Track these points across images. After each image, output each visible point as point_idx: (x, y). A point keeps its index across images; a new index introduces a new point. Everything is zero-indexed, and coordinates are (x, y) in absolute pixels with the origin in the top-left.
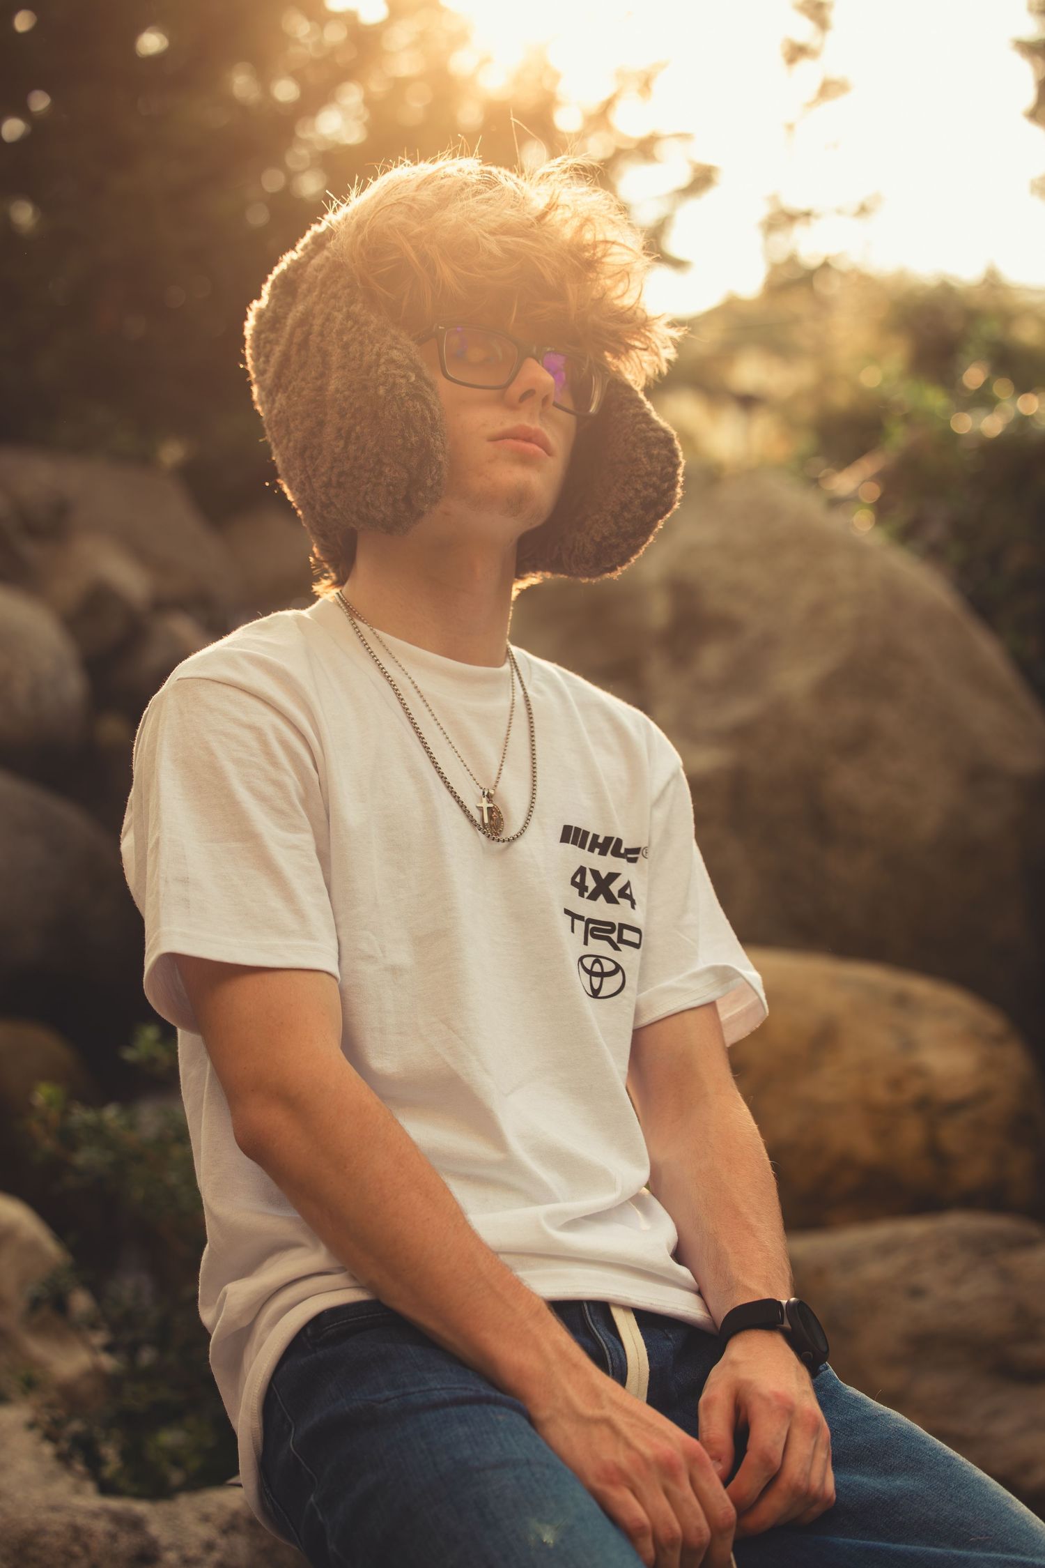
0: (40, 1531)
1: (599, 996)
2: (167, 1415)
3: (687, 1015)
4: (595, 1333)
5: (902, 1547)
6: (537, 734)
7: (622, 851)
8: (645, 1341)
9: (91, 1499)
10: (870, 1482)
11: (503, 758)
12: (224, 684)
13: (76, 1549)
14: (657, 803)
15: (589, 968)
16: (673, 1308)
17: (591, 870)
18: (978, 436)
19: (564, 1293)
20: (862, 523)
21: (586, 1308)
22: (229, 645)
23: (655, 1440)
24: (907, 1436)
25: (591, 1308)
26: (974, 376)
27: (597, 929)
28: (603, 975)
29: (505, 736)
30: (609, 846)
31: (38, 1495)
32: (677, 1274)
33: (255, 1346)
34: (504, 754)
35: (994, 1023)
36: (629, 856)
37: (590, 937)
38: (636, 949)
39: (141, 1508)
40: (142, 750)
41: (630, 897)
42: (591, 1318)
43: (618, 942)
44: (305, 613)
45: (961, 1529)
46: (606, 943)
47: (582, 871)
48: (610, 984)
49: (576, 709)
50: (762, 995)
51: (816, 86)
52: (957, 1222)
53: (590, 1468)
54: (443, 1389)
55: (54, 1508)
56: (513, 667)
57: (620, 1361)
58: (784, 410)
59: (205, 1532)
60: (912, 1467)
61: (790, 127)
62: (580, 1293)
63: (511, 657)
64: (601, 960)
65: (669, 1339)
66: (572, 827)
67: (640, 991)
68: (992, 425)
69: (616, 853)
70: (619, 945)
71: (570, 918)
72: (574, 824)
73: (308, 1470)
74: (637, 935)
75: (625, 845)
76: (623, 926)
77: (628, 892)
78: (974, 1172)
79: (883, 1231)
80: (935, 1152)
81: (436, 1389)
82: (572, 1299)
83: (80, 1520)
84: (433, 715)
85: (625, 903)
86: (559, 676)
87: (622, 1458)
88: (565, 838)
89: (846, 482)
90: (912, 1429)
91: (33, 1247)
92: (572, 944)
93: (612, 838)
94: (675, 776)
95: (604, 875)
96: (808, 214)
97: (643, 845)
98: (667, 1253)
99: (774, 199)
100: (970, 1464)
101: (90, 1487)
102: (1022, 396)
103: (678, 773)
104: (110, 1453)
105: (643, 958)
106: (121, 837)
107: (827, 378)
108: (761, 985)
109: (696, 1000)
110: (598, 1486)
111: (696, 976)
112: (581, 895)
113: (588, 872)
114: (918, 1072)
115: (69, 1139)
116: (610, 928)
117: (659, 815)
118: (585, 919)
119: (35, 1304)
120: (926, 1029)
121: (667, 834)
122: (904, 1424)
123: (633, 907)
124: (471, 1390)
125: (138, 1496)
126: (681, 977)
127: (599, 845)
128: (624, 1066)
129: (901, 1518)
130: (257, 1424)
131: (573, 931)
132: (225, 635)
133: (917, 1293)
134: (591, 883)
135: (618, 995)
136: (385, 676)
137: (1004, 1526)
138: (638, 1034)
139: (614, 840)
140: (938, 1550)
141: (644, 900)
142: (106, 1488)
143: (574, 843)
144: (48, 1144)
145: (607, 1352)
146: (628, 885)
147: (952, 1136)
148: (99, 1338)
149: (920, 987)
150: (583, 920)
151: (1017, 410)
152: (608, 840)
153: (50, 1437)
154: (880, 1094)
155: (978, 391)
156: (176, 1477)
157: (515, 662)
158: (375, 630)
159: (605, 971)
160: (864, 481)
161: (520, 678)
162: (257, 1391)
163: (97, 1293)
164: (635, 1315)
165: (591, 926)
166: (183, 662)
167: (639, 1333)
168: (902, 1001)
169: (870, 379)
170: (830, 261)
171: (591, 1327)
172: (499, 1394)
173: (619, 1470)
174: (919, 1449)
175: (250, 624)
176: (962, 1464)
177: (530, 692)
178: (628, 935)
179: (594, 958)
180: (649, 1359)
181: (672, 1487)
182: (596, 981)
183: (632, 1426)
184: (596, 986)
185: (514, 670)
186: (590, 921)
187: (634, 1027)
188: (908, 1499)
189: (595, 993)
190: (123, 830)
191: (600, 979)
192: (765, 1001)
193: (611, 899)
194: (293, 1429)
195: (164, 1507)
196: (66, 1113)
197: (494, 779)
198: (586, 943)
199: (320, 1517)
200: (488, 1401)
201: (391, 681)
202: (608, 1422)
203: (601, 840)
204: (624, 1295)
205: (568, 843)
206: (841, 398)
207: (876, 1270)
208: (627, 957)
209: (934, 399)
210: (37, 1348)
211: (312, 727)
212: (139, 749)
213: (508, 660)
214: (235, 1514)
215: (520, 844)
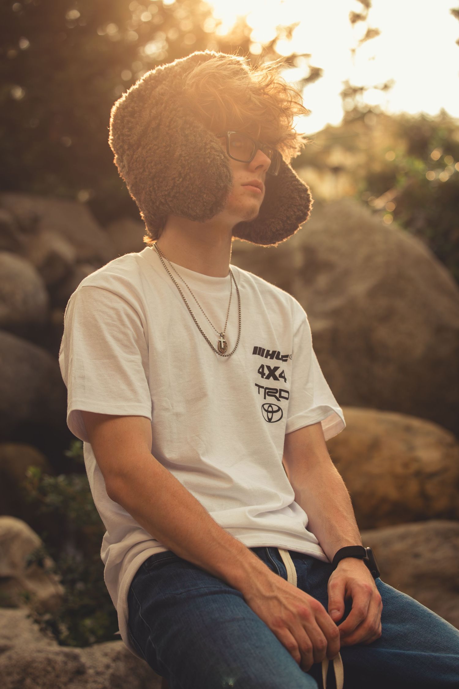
0: (33, 661)
1: (272, 421)
2: (88, 612)
3: (310, 428)
4: (272, 561)
5: (410, 652)
6: (241, 305)
7: (280, 357)
8: (294, 564)
9: (55, 648)
10: (395, 628)
11: (227, 317)
12: (102, 289)
13: (49, 669)
14: (296, 335)
15: (267, 409)
16: (306, 550)
17: (266, 366)
18: (438, 181)
19: (258, 544)
20: (387, 220)
21: (268, 550)
22: (105, 270)
23: (297, 603)
24: (411, 605)
25: (270, 550)
26: (436, 154)
27: (270, 392)
28: (273, 412)
29: (228, 307)
30: (274, 355)
31: (33, 646)
32: (308, 535)
33: (123, 571)
34: (228, 315)
35: (448, 438)
36: (284, 359)
37: (267, 396)
38: (287, 400)
39: (77, 651)
40: (67, 317)
41: (284, 377)
42: (270, 555)
43: (279, 397)
44: (139, 254)
45: (436, 645)
46: (274, 398)
47: (262, 366)
48: (276, 416)
49: (259, 293)
50: (343, 418)
51: (365, 32)
52: (435, 525)
53: (270, 620)
54: (205, 587)
55: (39, 651)
56: (232, 277)
57: (284, 572)
58: (352, 173)
59: (106, 660)
60: (414, 619)
61: (353, 51)
62: (264, 543)
63: (231, 273)
64: (272, 405)
65: (305, 564)
66: (258, 347)
67: (288, 417)
68: (444, 176)
69: (278, 358)
70: (280, 399)
71: (258, 387)
72: (259, 346)
73: (147, 625)
74: (287, 394)
75: (281, 354)
76: (281, 390)
77: (283, 375)
78: (441, 503)
79: (401, 529)
80: (424, 495)
81: (202, 588)
82: (261, 546)
83: (51, 656)
84: (196, 300)
85: (282, 380)
86: (252, 280)
87: (283, 615)
88: (254, 353)
89: (380, 203)
90: (414, 602)
91: (28, 541)
92: (259, 399)
93: (276, 351)
94: (304, 322)
95: (272, 368)
96: (362, 89)
97: (290, 353)
98: (303, 526)
99: (347, 83)
100: (439, 617)
101: (55, 643)
102: (457, 163)
103: (305, 320)
104: (64, 629)
105: (289, 403)
106: (59, 354)
107: (371, 158)
108: (342, 414)
109: (313, 421)
110: (274, 628)
111: (313, 410)
112: (262, 377)
113: (265, 367)
114: (416, 460)
115: (43, 491)
116: (275, 391)
117: (297, 340)
118: (265, 388)
119: (30, 563)
120: (419, 441)
121: (300, 348)
122: (410, 599)
123: (285, 382)
124: (218, 587)
125: (76, 646)
126: (306, 411)
127: (270, 355)
128: (282, 452)
129: (409, 641)
130: (125, 606)
131: (259, 393)
132: (104, 265)
133: (417, 556)
134: (266, 372)
135: (280, 421)
136: (174, 283)
137: (455, 643)
138: (288, 436)
139: (277, 352)
140: (426, 654)
141: (290, 378)
142: (62, 643)
143: (259, 354)
144: (34, 493)
145: (278, 568)
146: (283, 372)
147: (431, 488)
148: (57, 578)
149: (416, 423)
150: (264, 388)
151: (455, 169)
152: (274, 352)
153: (37, 621)
154: (399, 470)
155: (438, 161)
156: (92, 639)
157: (232, 275)
158: (170, 262)
159: (274, 410)
160: (388, 202)
161: (235, 282)
162: (124, 591)
163: (55, 558)
164: (289, 553)
165: (267, 391)
166: (85, 278)
167: (292, 561)
168: (408, 429)
169: (390, 157)
170: (372, 110)
171: (270, 558)
172: (230, 589)
173: (283, 621)
174: (417, 610)
175: (115, 260)
176: (436, 617)
177: (239, 287)
178: (283, 394)
179: (269, 405)
180: (296, 572)
181: (307, 624)
182: (270, 415)
183: (287, 598)
184: (270, 417)
185: (232, 278)
186: (266, 388)
187: (285, 433)
188: (412, 634)
189: (270, 420)
190: (60, 351)
191: (271, 414)
192: (344, 421)
193: (276, 378)
194: (140, 607)
195: (87, 650)
196: (41, 479)
197: (223, 327)
198: (265, 398)
199: (153, 646)
200: (226, 592)
201: (177, 285)
202: (276, 598)
203: (271, 353)
204: (284, 544)
205: (256, 354)
206: (377, 167)
207: (399, 546)
208: (283, 404)
209: (419, 165)
210: (31, 585)
211: (141, 309)
212: (66, 317)
213: (229, 273)
214: (119, 653)
215: (234, 356)
